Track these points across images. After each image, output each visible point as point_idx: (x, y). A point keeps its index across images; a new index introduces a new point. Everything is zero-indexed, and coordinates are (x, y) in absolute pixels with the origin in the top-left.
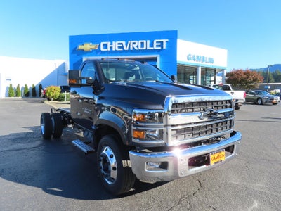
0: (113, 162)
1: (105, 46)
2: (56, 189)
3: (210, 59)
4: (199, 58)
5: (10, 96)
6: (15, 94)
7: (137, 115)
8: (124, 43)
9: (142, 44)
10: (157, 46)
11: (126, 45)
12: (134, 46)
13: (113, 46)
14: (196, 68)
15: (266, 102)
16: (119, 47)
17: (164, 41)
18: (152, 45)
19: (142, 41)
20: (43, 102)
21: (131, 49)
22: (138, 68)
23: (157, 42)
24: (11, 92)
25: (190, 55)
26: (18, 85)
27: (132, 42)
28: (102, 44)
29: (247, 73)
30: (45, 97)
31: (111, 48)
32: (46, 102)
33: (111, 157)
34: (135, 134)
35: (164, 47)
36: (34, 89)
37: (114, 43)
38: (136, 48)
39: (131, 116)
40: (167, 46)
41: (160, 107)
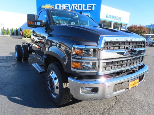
0: (56, 83)
1: (58, 6)
2: (17, 98)
3: (119, 18)
4: (113, 17)
5: (3, 35)
6: (6, 33)
7: (76, 50)
8: (69, 5)
9: (80, 6)
10: (89, 8)
11: (71, 6)
12: (75, 7)
13: (63, 7)
14: (111, 23)
15: (149, 45)
16: (66, 8)
17: (93, 5)
18: (86, 7)
19: (80, 5)
20: (22, 39)
21: (73, 9)
22: (77, 17)
23: (89, 6)
24: (4, 32)
25: (108, 15)
26: (8, 28)
27: (74, 5)
28: (56, 5)
29: (140, 28)
30: (22, 36)
31: (62, 8)
32: (23, 39)
33: (55, 79)
34: (73, 65)
35: (93, 9)
36: (17, 31)
37: (63, 5)
38: (76, 9)
39: (71, 49)
40: (95, 8)
41: (95, 44)
